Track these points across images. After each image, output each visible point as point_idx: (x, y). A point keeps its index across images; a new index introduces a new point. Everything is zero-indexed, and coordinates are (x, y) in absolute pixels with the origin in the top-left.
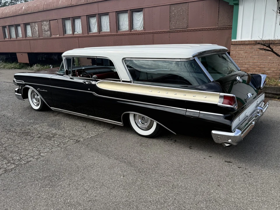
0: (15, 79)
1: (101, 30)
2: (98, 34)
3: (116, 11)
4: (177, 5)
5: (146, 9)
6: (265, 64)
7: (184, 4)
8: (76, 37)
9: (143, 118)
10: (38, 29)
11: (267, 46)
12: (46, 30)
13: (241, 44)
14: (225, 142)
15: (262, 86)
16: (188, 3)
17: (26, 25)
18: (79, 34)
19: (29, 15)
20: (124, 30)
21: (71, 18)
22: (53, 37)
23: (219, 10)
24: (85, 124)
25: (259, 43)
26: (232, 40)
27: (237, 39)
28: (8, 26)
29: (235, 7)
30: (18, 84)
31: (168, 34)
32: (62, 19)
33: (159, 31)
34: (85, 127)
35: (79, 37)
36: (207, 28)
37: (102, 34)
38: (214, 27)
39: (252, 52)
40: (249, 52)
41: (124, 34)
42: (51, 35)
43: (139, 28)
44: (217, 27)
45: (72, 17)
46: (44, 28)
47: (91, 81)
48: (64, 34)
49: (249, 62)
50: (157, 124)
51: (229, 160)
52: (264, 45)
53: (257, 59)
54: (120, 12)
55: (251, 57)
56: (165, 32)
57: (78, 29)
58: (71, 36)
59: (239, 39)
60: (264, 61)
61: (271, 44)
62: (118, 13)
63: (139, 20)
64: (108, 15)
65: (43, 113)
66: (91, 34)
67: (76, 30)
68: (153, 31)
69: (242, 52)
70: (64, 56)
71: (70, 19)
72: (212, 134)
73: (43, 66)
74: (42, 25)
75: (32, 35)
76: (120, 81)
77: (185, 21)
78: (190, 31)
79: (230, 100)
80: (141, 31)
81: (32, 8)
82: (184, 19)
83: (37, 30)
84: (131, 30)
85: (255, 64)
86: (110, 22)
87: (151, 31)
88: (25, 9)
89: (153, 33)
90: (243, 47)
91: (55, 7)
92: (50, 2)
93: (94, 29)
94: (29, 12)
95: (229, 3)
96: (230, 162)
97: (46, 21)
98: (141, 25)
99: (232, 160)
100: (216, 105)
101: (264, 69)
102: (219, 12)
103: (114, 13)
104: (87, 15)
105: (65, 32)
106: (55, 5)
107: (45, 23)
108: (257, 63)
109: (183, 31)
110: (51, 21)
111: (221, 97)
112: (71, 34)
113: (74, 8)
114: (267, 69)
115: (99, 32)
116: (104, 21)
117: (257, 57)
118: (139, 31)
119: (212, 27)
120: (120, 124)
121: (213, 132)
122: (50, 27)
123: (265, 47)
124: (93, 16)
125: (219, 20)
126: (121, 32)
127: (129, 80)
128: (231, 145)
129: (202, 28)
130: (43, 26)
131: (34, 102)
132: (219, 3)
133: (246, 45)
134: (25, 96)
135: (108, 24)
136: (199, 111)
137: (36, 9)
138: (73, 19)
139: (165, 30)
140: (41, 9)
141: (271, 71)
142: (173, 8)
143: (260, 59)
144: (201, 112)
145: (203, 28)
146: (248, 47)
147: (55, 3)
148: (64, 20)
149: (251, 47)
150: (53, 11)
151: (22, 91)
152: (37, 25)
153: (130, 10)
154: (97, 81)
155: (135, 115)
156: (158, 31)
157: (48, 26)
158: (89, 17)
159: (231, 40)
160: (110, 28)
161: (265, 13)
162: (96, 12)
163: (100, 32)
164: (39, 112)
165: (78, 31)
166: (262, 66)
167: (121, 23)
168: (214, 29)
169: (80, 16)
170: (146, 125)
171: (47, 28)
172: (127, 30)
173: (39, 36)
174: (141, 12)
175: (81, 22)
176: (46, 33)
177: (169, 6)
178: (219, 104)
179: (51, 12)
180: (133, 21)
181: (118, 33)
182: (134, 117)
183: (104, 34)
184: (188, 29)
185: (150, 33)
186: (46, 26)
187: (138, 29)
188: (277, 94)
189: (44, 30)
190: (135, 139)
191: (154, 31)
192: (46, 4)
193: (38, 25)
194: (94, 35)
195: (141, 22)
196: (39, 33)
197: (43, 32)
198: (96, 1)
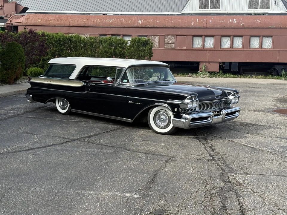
2: (230, 49)
3: (251, 35)
5: (275, 37)
8: (206, 50)
10: (159, 42)
12: (171, 43)
18: (210, 48)
19: (148, 29)
20: (254, 47)
22: (178, 49)
32: (193, 36)
33: (284, 50)
35: (210, 50)
42: (176, 47)
48: (192, 47)
57: (208, 44)
58: (200, 49)
63: (267, 42)
64: (242, 37)
68: (280, 50)
71: (201, 37)
74: (165, 38)
80: (270, 49)
81: (154, 24)
84: (261, 48)
86: (244, 42)
88: (143, 23)
93: (226, 45)
94: (150, 27)
97: (173, 36)
104: (221, 36)
105: (193, 45)
106: (186, 25)
107: (169, 37)
110: (177, 36)
113: (210, 29)
116: (236, 41)
118: (268, 49)
122: (176, 41)
124: (227, 36)
126: (252, 49)
135: (241, 43)
137: (160, 25)
138: (204, 37)
140: (168, 26)
150: (183, 29)
152: (157, 38)
153: (262, 36)
157: (173, 40)
160: (243, 46)
162: (231, 34)
163: (233, 48)
165: (208, 46)
167: (252, 43)
169: (214, 35)
171: (171, 41)
172: (257, 48)
173: (159, 47)
174: (271, 38)
175: (213, 40)
176: (170, 45)
179: (180, 29)
180: (263, 43)
181: (250, 49)
183: (236, 49)
185: (277, 51)
186: (171, 39)
189: (167, 42)
192: (174, 23)
193: (159, 38)
194: (225, 49)
196: (159, 45)
197: (165, 44)
198: (233, 27)
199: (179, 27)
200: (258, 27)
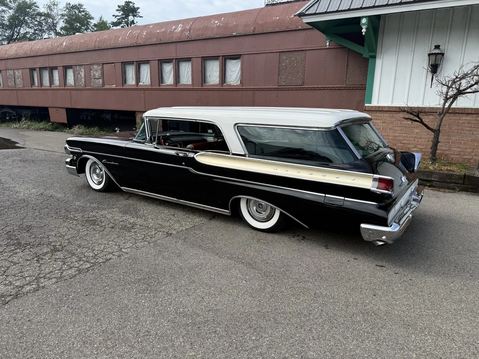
0: (67, 146)
1: (179, 82)
2: (174, 87)
3: (202, 56)
4: (290, 53)
5: (245, 56)
6: (410, 139)
7: (300, 52)
8: (141, 89)
9: (260, 205)
10: (85, 76)
11: (415, 116)
12: (97, 77)
13: (378, 111)
14: (378, 239)
15: (416, 168)
16: (304, 52)
17: (66, 68)
18: (146, 85)
19: (72, 55)
20: (212, 83)
21: (135, 63)
22: (107, 87)
23: (348, 62)
24: (172, 211)
25: (405, 111)
26: (366, 105)
27: (372, 103)
28: (40, 68)
29: (371, 60)
30: (72, 153)
31: (276, 92)
32: (122, 62)
33: (263, 87)
34: (174, 215)
35: (145, 89)
36: (330, 86)
37: (180, 87)
38: (340, 86)
39: (393, 122)
40: (388, 122)
41: (212, 89)
42: (103, 84)
43: (234, 81)
44: (344, 86)
45: (136, 61)
46: (93, 74)
47: (187, 153)
48: (123, 84)
49: (388, 136)
50: (281, 212)
51: (380, 264)
52: (412, 114)
53: (399, 132)
54: (208, 58)
55: (391, 129)
56: (271, 89)
57: (145, 78)
58: (133, 87)
59: (375, 103)
60: (409, 136)
61: (421, 112)
62: (204, 60)
63: (234, 71)
64: (190, 61)
65: (108, 195)
66: (163, 86)
67: (141, 80)
68: (254, 87)
69: (379, 121)
70: (146, 117)
71: (133, 64)
72: (361, 228)
73: (88, 128)
75: (75, 83)
76: (229, 154)
77: (300, 75)
78: (307, 89)
79: (387, 185)
80: (237, 86)
81: (77, 45)
82: (298, 72)
83: (83, 76)
84: (222, 84)
85: (397, 138)
86: (192, 72)
87: (252, 87)
88: (66, 46)
89: (254, 90)
90: (380, 115)
91: (112, 45)
92: (105, 38)
93: (169, 80)
94: (72, 51)
95: (362, 55)
96: (382, 266)
97: (98, 64)
98: (236, 78)
99: (385, 264)
100: (368, 190)
101: (408, 146)
102: (347, 66)
103: (200, 60)
104: (159, 60)
105: (124, 81)
106: (112, 42)
107: (95, 67)
108: (399, 138)
109: (296, 90)
110: (104, 65)
111: (375, 180)
112: (133, 85)
113: (141, 49)
114: (412, 146)
115: (176, 84)
116: (184, 70)
117: (400, 129)
118: (233, 86)
119: (338, 86)
120: (227, 212)
121: (363, 226)
122: (103, 74)
123: (411, 117)
124: (168, 61)
125: (348, 76)
126: (207, 86)
127: (243, 153)
128: (386, 244)
129: (323, 86)
130: (92, 71)
131: (94, 179)
132: (348, 54)
133: (385, 112)
134: (81, 170)
135: (190, 73)
136: (343, 198)
137: (83, 46)
138: (138, 64)
139: (272, 87)
140: (91, 47)
141: (418, 148)
142: (285, 57)
143: (404, 133)
144: (346, 199)
145: (326, 86)
146: (387, 115)
147: (113, 40)
148: (124, 64)
149: (391, 115)
150: (110, 52)
151: (77, 163)
152: (82, 70)
153: (223, 56)
154: (196, 153)
155: (248, 201)
156: (261, 87)
157: (100, 72)
158: (162, 62)
159: (364, 104)
160: (193, 80)
161: (411, 71)
162: (173, 56)
163: (178, 85)
164: (102, 194)
165: (144, 81)
166: (405, 141)
167: (208, 73)
168: (339, 89)
169: (149, 60)
170: (264, 215)
171: (98, 74)
172: (216, 84)
173: (85, 85)
174: (238, 60)
175: (149, 69)
176: (97, 81)
177: (278, 54)
178: (372, 189)
179: (106, 51)
180: (226, 72)
181: (203, 88)
182: (247, 203)
183: (183, 87)
184: (304, 86)
185: (250, 90)
186: (97, 71)
187: (232, 83)
188: (428, 181)
189: (94, 76)
190: (248, 233)
191: (256, 87)
192: (99, 41)
193: (84, 69)
194: (168, 87)
195: (237, 73)
196: (85, 81)
197: (91, 79)
198: (173, 40)
199: (103, 48)
200: (213, 36)
